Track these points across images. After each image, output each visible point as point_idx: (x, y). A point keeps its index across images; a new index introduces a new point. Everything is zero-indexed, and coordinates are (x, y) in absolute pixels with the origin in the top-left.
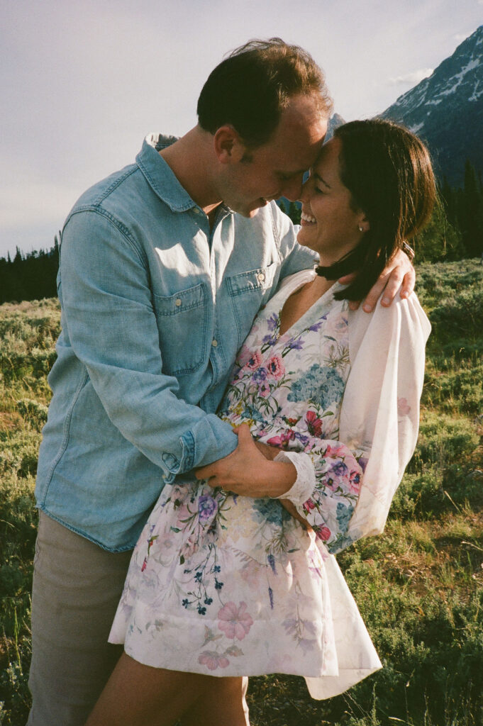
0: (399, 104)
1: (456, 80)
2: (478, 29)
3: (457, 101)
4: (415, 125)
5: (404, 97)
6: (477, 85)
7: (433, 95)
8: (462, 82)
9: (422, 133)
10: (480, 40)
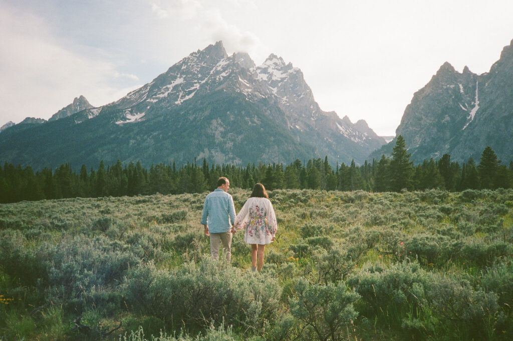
0: (128, 97)
1: (168, 89)
2: (183, 59)
3: (168, 102)
4: (139, 113)
5: (132, 93)
6: (181, 94)
7: (153, 96)
8: (172, 90)
9: (144, 120)
10: (184, 66)
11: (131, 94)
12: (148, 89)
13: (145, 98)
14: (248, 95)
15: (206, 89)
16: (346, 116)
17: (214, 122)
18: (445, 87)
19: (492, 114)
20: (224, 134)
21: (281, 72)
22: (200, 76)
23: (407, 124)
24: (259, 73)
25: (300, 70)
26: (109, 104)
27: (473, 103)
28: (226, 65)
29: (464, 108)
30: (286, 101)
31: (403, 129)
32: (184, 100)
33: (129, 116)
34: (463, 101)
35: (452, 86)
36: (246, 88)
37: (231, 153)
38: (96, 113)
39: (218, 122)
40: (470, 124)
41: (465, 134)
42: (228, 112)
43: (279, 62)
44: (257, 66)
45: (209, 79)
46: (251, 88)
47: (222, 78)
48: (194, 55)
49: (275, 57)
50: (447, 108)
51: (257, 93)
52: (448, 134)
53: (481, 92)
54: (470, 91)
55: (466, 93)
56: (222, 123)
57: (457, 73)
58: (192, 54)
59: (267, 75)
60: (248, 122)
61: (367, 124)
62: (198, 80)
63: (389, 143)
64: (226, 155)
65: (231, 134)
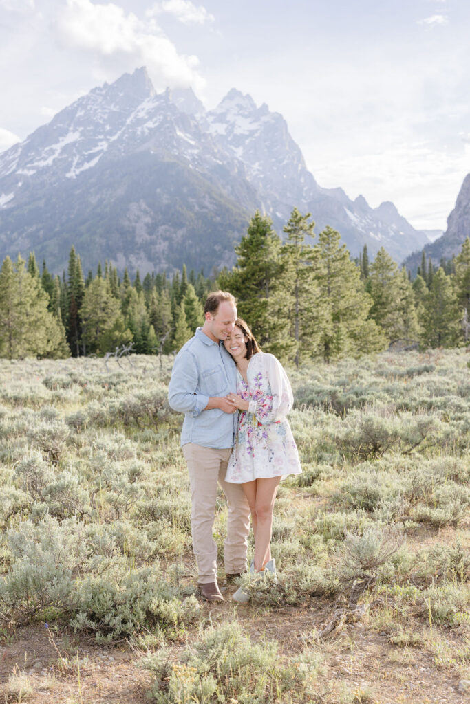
1: (52, 152)
2: (79, 99)
3: (53, 175)
4: (3, 195)
6: (76, 160)
7: (26, 164)
8: (61, 154)
9: (12, 205)
10: (81, 111)
12: (19, 153)
13: (14, 167)
14: (194, 160)
15: (119, 150)
16: (361, 196)
17: (133, 206)
20: (152, 229)
21: (249, 120)
22: (108, 128)
23: (466, 207)
24: (212, 122)
25: (281, 116)
28: (153, 109)
30: (258, 170)
31: (460, 216)
32: (81, 170)
36: (188, 148)
37: (163, 261)
39: (140, 207)
42: (158, 190)
43: (245, 102)
44: (208, 109)
45: (124, 133)
46: (198, 148)
48: (97, 92)
49: (239, 94)
51: (207, 156)
56: (147, 208)
58: (93, 91)
59: (225, 126)
60: (194, 206)
61: (396, 210)
62: (105, 136)
63: (437, 241)
64: (155, 265)
65: (163, 227)
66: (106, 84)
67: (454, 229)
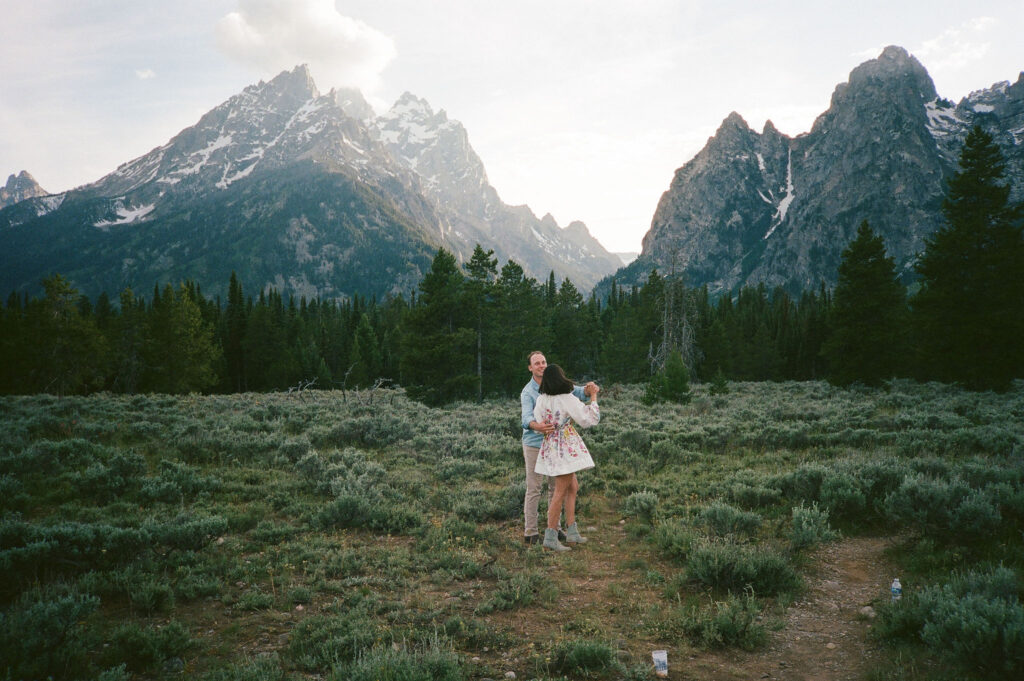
0: (120, 174)
1: (200, 158)
2: (231, 99)
3: (201, 184)
4: (142, 206)
5: (128, 166)
6: (227, 168)
7: (170, 171)
8: (208, 161)
9: (151, 218)
10: (233, 112)
11: (125, 168)
12: (160, 158)
13: (154, 175)
14: (362, 171)
15: (277, 157)
16: (549, 214)
17: (294, 222)
18: (732, 159)
19: (819, 210)
20: (314, 248)
21: (425, 127)
22: (264, 132)
23: (662, 228)
24: (383, 129)
25: (460, 124)
26: (81, 188)
27: (782, 189)
28: (316, 112)
29: (766, 199)
30: (435, 184)
31: (656, 238)
32: (233, 179)
33: (122, 212)
34: (764, 185)
35: (745, 157)
36: (354, 159)
37: (328, 284)
38: (53, 204)
39: (301, 222)
40: (779, 229)
41: (769, 246)
42: (322, 204)
43: (420, 108)
44: (378, 115)
45: (282, 139)
46: (367, 158)
47: (308, 137)
48: (252, 91)
49: (413, 98)
50: (736, 198)
51: (378, 167)
52: (739, 248)
53: (798, 168)
54: (778, 166)
55: (770, 171)
56: (310, 225)
57: (753, 132)
58: (247, 90)
59: (398, 134)
60: (363, 223)
61: (587, 230)
62: (261, 141)
63: (631, 265)
64: (319, 289)
65: (328, 246)
66: (261, 83)
67: (650, 252)
